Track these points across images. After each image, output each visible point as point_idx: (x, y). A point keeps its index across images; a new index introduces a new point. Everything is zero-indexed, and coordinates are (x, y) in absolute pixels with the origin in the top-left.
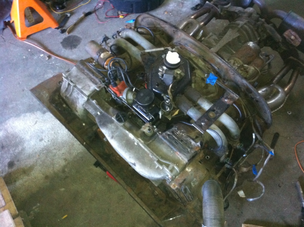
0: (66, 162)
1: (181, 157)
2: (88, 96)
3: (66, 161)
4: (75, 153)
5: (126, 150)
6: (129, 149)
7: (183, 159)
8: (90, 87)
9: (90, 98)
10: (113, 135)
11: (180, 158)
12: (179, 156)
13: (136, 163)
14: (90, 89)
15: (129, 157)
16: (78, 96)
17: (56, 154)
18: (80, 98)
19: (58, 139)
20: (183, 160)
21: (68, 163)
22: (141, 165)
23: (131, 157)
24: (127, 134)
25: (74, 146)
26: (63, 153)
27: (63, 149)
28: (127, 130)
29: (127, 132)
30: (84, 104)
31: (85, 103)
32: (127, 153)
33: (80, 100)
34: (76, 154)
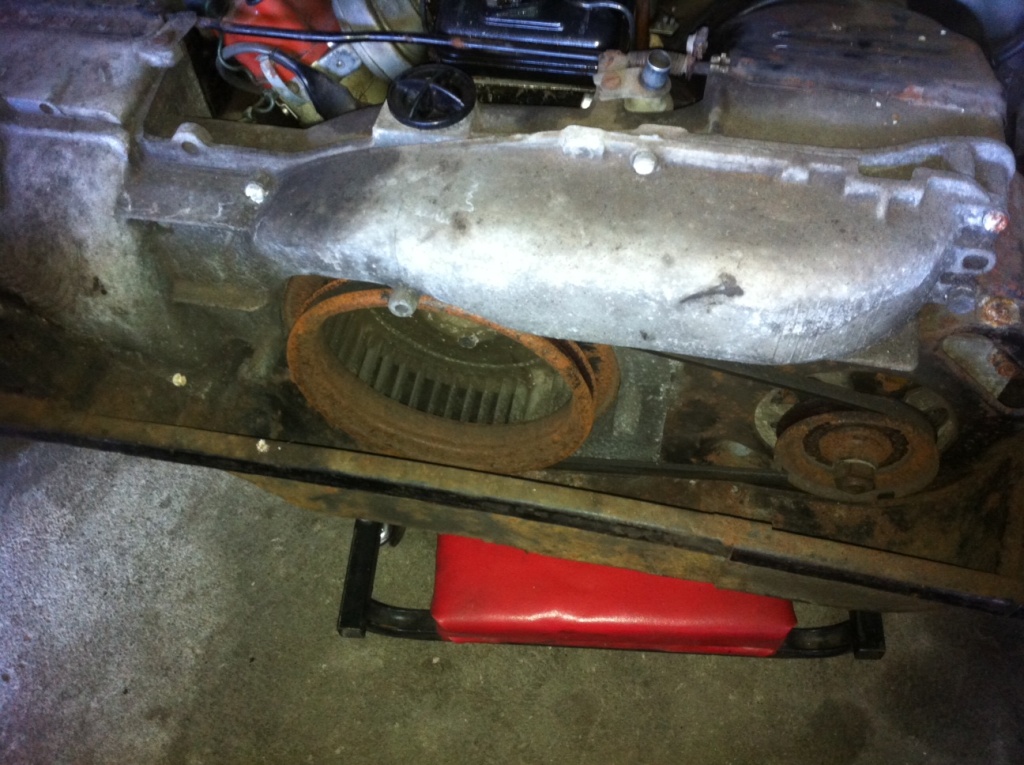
0: (172, 722)
1: (946, 100)
2: (127, 125)
3: (164, 718)
4: (188, 651)
5: (610, 235)
6: (624, 218)
7: (974, 103)
8: (105, 67)
9: (140, 136)
10: (451, 210)
11: (952, 107)
12: (936, 104)
13: (731, 269)
14: (109, 78)
15: (659, 264)
16: (53, 168)
17: (90, 717)
18: (75, 173)
19: (53, 637)
20: (974, 110)
21: (187, 721)
22: (775, 259)
23: (673, 252)
24: (535, 153)
25: (164, 623)
26: (126, 692)
27: (110, 668)
28: (532, 130)
29: (535, 139)
30: (120, 203)
31: (127, 186)
32: (629, 253)
33: (81, 185)
34: (198, 651)
